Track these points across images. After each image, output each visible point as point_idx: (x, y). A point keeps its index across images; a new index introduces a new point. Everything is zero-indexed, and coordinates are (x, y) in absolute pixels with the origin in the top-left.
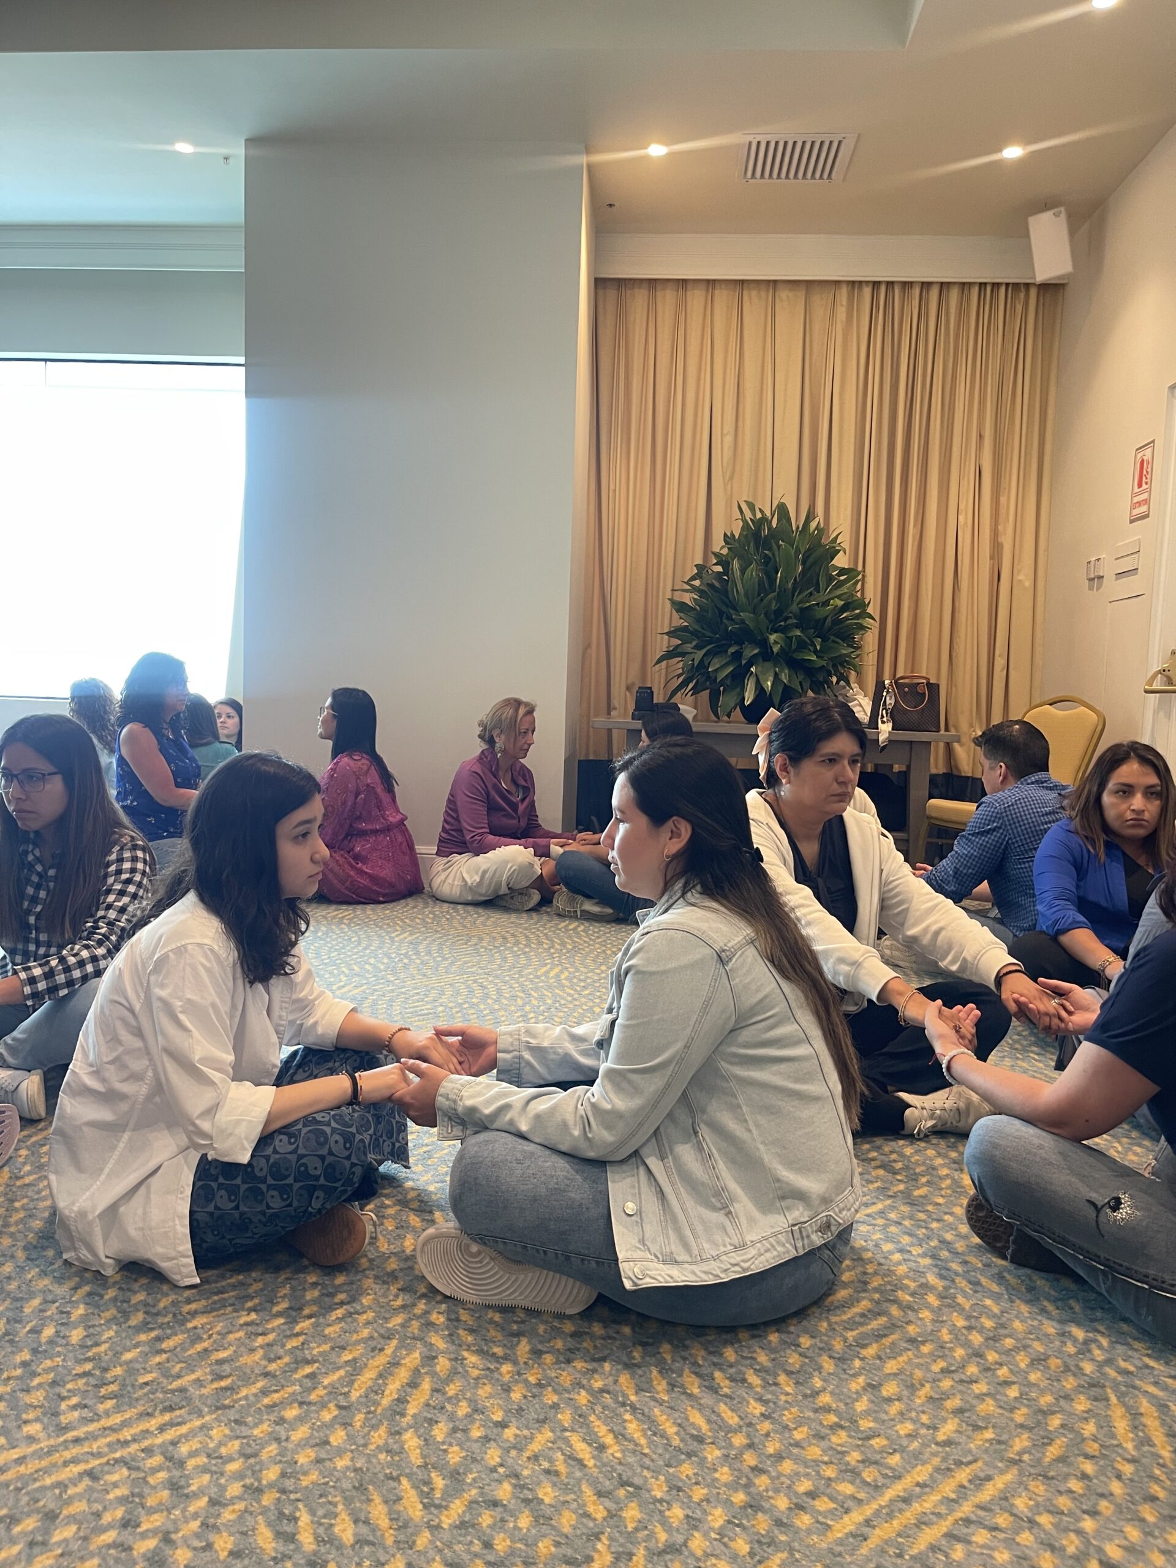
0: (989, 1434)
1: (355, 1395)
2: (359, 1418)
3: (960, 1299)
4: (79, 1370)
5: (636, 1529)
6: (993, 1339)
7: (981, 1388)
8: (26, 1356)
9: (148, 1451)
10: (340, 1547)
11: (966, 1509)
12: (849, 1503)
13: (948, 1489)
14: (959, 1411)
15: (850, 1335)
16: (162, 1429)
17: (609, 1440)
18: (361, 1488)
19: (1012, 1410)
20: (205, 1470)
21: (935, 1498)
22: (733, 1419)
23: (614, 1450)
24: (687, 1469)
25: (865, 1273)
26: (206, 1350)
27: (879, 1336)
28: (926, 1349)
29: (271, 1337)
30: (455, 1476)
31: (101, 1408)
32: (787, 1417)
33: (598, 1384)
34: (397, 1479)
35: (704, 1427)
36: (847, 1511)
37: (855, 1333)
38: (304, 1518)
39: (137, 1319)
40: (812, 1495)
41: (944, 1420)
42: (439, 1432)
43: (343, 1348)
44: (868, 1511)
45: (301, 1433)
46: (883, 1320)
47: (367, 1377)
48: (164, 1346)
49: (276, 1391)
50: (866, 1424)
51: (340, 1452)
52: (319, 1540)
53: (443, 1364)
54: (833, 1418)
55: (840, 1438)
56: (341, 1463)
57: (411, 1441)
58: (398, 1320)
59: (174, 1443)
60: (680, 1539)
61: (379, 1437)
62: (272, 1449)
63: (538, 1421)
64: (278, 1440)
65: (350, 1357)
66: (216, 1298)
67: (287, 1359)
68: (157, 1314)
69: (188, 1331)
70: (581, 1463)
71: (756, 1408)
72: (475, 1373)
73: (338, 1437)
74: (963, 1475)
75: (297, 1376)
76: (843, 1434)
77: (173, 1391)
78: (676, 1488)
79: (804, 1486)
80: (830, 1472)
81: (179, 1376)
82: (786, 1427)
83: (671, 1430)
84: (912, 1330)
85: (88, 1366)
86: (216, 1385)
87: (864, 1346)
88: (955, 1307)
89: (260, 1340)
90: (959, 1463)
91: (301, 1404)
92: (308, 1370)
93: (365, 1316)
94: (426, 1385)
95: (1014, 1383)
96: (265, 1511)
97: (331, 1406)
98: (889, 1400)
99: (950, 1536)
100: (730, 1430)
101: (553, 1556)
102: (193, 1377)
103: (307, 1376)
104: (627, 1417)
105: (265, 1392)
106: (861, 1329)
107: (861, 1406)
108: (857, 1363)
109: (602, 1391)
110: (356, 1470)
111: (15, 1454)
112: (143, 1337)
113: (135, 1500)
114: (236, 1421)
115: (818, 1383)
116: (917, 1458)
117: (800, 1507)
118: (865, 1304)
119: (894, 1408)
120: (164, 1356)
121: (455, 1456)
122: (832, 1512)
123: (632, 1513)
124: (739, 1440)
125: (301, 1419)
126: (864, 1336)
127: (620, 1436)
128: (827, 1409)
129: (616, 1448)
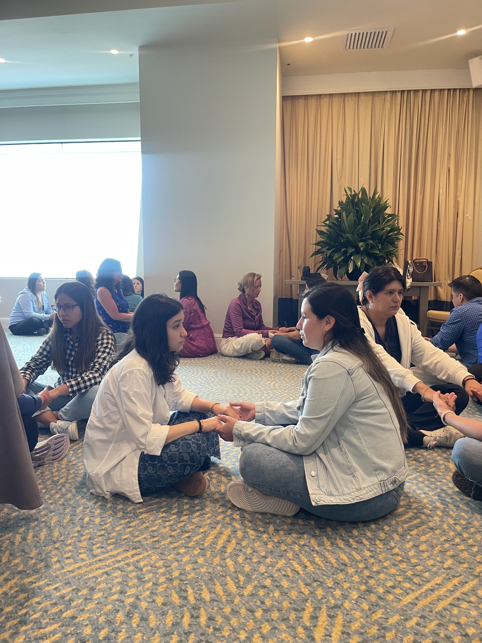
0: (466, 565)
1: (206, 545)
2: (208, 554)
3: (451, 513)
4: (99, 533)
5: (322, 599)
6: (466, 528)
7: (461, 547)
8: (79, 528)
9: (128, 564)
10: (205, 602)
11: (457, 594)
12: (409, 591)
13: (450, 586)
14: (453, 556)
15: (405, 526)
16: (133, 556)
17: (308, 564)
18: (211, 580)
19: (475, 556)
20: (150, 572)
21: (444, 589)
22: (358, 557)
23: (311, 568)
24: (341, 576)
25: (410, 502)
26: (147, 527)
27: (417, 527)
28: (437, 532)
29: (172, 522)
30: (248, 576)
31: (109, 548)
32: (381, 557)
33: (302, 543)
34: (225, 577)
35: (347, 560)
36: (408, 594)
37: (407, 525)
38: (190, 591)
39: (120, 514)
40: (393, 587)
41: (447, 560)
42: (240, 559)
43: (200, 527)
44: (417, 594)
45: (186, 558)
46: (418, 520)
47: (210, 538)
48: (131, 525)
49: (175, 543)
50: (414, 561)
51: (202, 566)
52: (197, 599)
53: (240, 534)
54: (400, 558)
55: (403, 566)
56: (203, 570)
57: (229, 562)
58: (220, 517)
59: (138, 562)
60: (340, 603)
61: (217, 560)
62: (176, 564)
63: (279, 556)
64: (177, 561)
65: (203, 530)
66: (149, 507)
67: (179, 531)
68: (127, 513)
69: (140, 519)
70: (298, 573)
71: (368, 554)
72: (253, 537)
73: (201, 560)
74: (455, 581)
75: (183, 537)
76: (405, 564)
77: (136, 542)
78: (337, 583)
79: (390, 584)
80: (400, 579)
81: (138, 536)
82: (380, 561)
83: (333, 561)
84: (431, 524)
85: (103, 532)
86: (152, 540)
87: (411, 530)
88: (449, 515)
89: (168, 523)
90: (454, 576)
91: (185, 547)
92: (187, 535)
93: (207, 515)
94: (234, 541)
95: (476, 546)
96: (175, 588)
97: (197, 548)
98: (423, 551)
99: (451, 604)
100: (358, 561)
101: (289, 608)
102: (143, 537)
103: (187, 537)
104: (315, 555)
105: (171, 543)
106: (410, 524)
107: (412, 553)
108: (409, 537)
109: (304, 545)
110: (209, 573)
111: (77, 566)
112: (123, 522)
113: (124, 583)
114: (161, 553)
115: (393, 544)
116: (436, 574)
117: (389, 592)
118: (410, 514)
119: (425, 555)
120: (132, 529)
121: (247, 568)
122: (401, 594)
123: (320, 592)
124: (361, 566)
125: (186, 553)
126: (411, 526)
127: (313, 562)
128: (397, 555)
129: (312, 567)
